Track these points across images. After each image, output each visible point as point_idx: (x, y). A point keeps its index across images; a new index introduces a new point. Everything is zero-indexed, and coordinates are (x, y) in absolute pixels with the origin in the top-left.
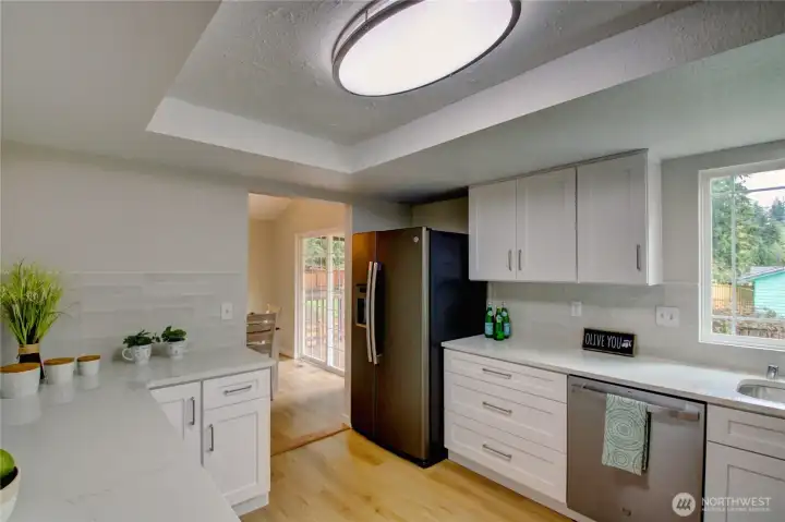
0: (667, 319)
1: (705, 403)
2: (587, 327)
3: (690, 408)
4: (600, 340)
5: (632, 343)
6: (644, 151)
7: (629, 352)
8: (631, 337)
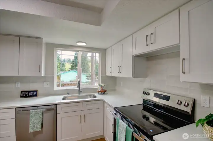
0: (46, 85)
1: (56, 105)
2: (22, 90)
3: (53, 107)
4: (26, 94)
5: (37, 93)
6: (42, 38)
7: (36, 96)
8: (36, 91)
